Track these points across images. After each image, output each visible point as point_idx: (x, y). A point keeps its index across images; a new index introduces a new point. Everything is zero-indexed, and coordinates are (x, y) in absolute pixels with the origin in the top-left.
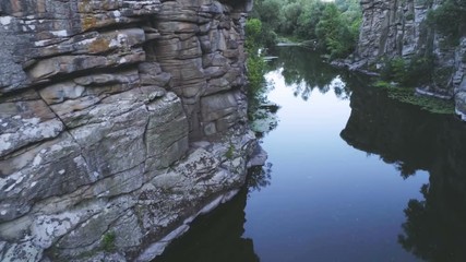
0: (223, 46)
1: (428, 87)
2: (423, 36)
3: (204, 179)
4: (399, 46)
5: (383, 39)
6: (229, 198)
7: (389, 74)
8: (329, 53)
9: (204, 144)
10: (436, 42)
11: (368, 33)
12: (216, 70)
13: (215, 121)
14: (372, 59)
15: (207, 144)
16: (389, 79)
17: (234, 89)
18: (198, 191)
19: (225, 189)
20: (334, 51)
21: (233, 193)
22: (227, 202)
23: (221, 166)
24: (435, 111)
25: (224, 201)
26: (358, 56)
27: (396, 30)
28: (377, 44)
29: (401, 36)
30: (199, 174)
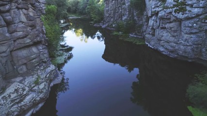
0: (24, 19)
1: (134, 34)
2: (130, 11)
3: (18, 103)
4: (121, 16)
5: (114, 13)
6: (38, 109)
7: (118, 29)
8: (92, 20)
9: (19, 79)
10: (135, 14)
11: (108, 11)
12: (20, 34)
13: (25, 64)
14: (111, 23)
15: (21, 78)
16: (119, 31)
18: (13, 112)
19: (34, 104)
20: (95, 20)
21: (40, 105)
22: (37, 112)
23: (31, 90)
24: (138, 43)
25: (35, 112)
26: (105, 21)
27: (119, 9)
28: (112, 16)
29: (121, 12)
30: (12, 101)
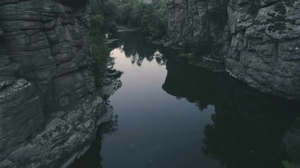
1: (209, 56)
2: (204, 24)
3: (60, 144)
4: (191, 31)
5: (182, 27)
6: (82, 153)
7: (187, 48)
8: (151, 35)
9: (60, 114)
10: (212, 29)
11: (173, 23)
13: (68, 95)
14: (177, 40)
16: (187, 51)
17: (81, 69)
18: (55, 155)
19: (79, 147)
20: (154, 34)
21: (86, 149)
22: (81, 157)
23: (75, 129)
24: (214, 71)
25: (79, 157)
26: (168, 37)
27: (189, 21)
28: (179, 30)
29: (192, 25)
30: (54, 141)
